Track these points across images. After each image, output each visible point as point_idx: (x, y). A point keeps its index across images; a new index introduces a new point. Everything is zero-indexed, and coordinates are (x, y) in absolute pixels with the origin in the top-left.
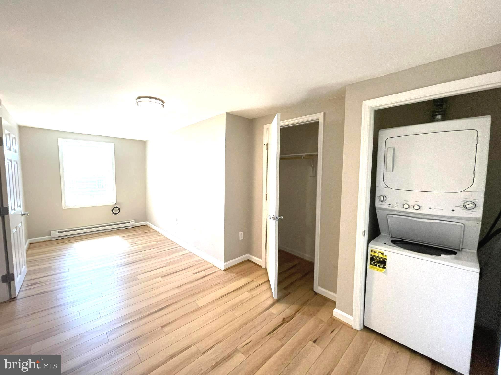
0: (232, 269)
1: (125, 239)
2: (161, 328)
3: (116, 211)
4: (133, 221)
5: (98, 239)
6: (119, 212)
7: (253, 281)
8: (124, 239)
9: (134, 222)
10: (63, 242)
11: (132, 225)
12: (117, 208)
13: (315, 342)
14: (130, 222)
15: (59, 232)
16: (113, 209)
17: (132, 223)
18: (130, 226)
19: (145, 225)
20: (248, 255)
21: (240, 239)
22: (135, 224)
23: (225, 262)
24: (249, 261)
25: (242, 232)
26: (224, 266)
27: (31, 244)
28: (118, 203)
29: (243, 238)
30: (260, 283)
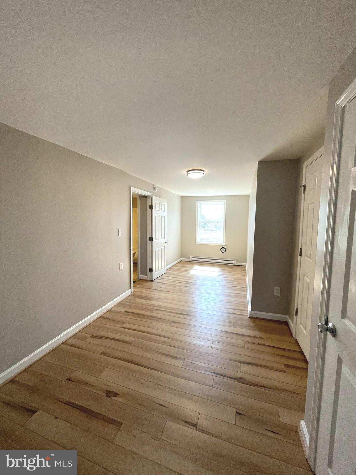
0: (256, 320)
1: (223, 271)
6: (225, 251)
7: (263, 338)
10: (192, 264)
11: (234, 264)
13: (238, 413)
14: (232, 261)
15: (193, 258)
17: (234, 262)
18: (232, 264)
19: (245, 266)
20: (288, 317)
21: (275, 294)
22: (237, 263)
23: (252, 310)
24: (286, 324)
25: (279, 288)
26: (250, 313)
27: (181, 261)
28: (225, 245)
29: (279, 295)
30: (267, 344)
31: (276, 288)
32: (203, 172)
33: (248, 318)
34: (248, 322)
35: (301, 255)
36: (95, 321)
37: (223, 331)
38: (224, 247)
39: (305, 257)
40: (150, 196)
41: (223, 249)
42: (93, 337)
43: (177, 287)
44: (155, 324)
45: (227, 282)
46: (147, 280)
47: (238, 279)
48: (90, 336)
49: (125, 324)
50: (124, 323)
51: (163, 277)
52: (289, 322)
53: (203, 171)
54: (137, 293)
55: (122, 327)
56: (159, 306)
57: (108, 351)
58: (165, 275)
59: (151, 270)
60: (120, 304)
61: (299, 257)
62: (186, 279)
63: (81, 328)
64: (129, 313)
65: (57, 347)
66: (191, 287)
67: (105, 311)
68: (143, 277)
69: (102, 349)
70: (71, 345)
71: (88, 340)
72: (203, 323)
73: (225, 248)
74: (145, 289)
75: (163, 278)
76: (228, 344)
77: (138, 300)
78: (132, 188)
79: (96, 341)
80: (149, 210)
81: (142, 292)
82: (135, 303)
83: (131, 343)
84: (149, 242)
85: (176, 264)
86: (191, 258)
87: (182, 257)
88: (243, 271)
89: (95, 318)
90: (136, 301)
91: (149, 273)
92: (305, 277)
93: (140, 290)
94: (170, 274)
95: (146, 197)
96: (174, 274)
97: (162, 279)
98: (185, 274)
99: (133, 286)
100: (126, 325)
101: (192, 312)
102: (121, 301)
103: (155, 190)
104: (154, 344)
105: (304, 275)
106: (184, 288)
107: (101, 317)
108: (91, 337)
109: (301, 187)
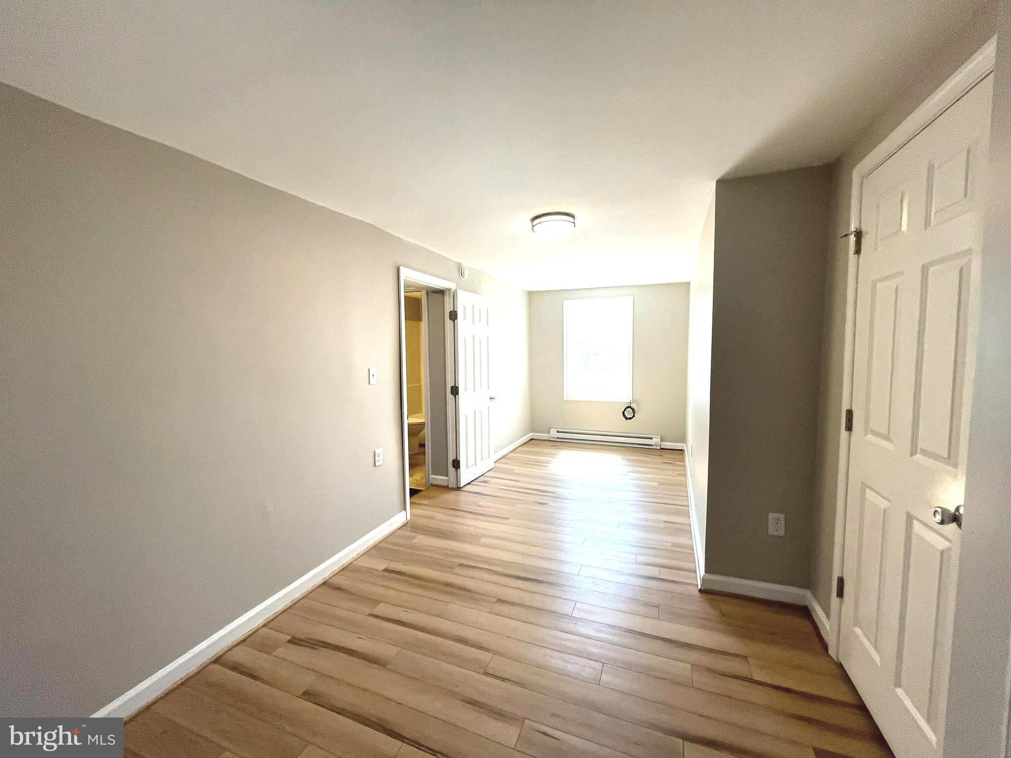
1: (630, 464)
2: (496, 600)
3: (629, 414)
4: (658, 438)
5: (592, 453)
6: (634, 416)
7: (745, 658)
8: (627, 463)
9: (659, 440)
10: (555, 446)
11: (656, 445)
12: (632, 409)
14: (652, 438)
15: (558, 432)
16: (625, 410)
17: (656, 441)
18: (652, 445)
19: (682, 450)
20: (809, 594)
21: (772, 531)
22: (662, 443)
23: (707, 570)
24: (805, 612)
25: (782, 516)
26: (704, 580)
27: (532, 439)
28: (634, 401)
29: (782, 532)
30: (758, 676)
31: (772, 516)
32: (571, 219)
33: (697, 593)
34: (699, 606)
35: (849, 428)
36: (309, 596)
37: (630, 631)
38: (630, 407)
39: (866, 434)
40: (449, 290)
41: (629, 412)
42: (294, 641)
43: (518, 505)
44: (456, 607)
45: (639, 490)
46: (446, 488)
47: (668, 484)
48: (289, 637)
49: (381, 605)
50: (378, 602)
51: (486, 479)
52: (813, 608)
53: (573, 216)
54: (422, 521)
55: (370, 615)
56: (468, 556)
57: (321, 687)
58: (490, 474)
59: (456, 464)
60: (377, 549)
61: (844, 433)
62: (538, 484)
63: (270, 614)
64: (394, 575)
65: (198, 673)
66: (550, 503)
67: (337, 568)
68: (440, 479)
69: (307, 681)
70: (236, 668)
71: (280, 652)
72: (578, 605)
73: (633, 410)
74: (440, 510)
75: (486, 482)
76: (646, 672)
77: (421, 540)
78: (402, 269)
79: (302, 655)
80: (448, 323)
81: (433, 518)
82: (413, 547)
83: (387, 665)
84: (450, 397)
85: (517, 448)
86: (554, 433)
87: (533, 429)
88: (677, 463)
89: (310, 586)
90: (414, 541)
91: (451, 470)
92: (868, 491)
93: (431, 514)
94: (500, 470)
95: (441, 292)
96: (510, 472)
97: (484, 484)
98: (539, 472)
99: (411, 503)
100: (381, 609)
101: (551, 574)
102: (380, 543)
103: (462, 274)
104: (446, 666)
105: (864, 486)
106: (534, 508)
107: (325, 584)
108: (290, 641)
109: (846, 236)
